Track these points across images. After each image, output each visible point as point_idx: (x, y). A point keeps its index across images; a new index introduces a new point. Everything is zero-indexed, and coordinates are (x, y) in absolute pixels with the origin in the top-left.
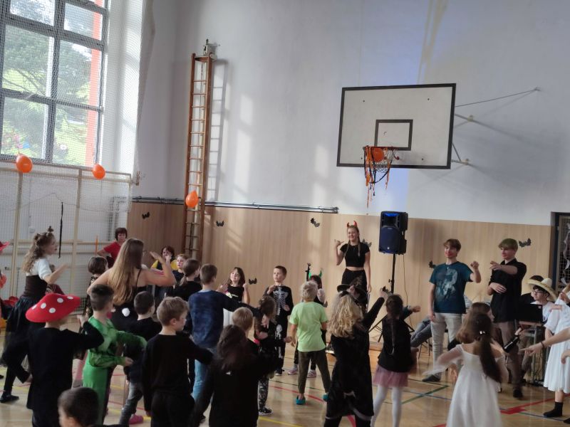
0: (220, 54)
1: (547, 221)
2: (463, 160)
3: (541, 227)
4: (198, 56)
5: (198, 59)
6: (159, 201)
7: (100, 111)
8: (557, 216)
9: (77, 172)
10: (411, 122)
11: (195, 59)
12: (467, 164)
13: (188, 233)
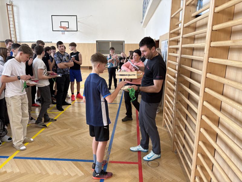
0: (14, 3)
5: (8, 5)
10: (68, 22)
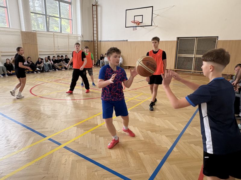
1: (176, 39)
2: (156, 26)
3: (174, 41)
4: (93, 4)
5: (94, 5)
6: (88, 41)
7: (72, 20)
8: (178, 38)
9: (67, 35)
10: (142, 15)
11: (93, 5)
12: (157, 27)
13: (95, 48)
